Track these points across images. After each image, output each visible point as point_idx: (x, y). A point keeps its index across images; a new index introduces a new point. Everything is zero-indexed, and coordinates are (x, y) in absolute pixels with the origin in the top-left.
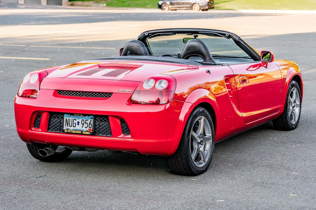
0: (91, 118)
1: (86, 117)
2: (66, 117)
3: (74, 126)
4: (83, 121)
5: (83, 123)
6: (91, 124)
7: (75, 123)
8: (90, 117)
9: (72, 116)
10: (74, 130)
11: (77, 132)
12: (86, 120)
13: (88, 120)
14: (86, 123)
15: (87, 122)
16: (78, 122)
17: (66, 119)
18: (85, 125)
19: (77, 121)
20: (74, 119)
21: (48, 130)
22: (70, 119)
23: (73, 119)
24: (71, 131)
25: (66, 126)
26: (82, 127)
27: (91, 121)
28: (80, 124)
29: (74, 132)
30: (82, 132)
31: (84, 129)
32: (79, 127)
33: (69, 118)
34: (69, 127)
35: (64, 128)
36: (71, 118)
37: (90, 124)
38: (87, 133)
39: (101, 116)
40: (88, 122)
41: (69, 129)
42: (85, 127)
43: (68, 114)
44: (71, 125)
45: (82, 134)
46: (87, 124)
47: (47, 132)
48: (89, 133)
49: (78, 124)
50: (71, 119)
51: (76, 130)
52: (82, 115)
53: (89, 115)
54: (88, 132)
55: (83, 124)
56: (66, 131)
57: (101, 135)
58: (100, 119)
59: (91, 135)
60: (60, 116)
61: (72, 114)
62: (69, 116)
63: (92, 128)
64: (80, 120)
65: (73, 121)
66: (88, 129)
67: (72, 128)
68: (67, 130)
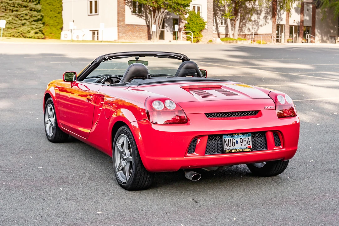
1: (244, 135)
3: (234, 145)
4: (241, 139)
5: (241, 141)
7: (234, 143)
8: (248, 135)
9: (230, 136)
10: (234, 149)
11: (238, 150)
12: (244, 138)
13: (246, 138)
14: (244, 141)
15: (245, 139)
16: (237, 141)
18: (244, 143)
19: (236, 139)
20: (233, 139)
21: (206, 153)
23: (232, 139)
24: (232, 151)
25: (225, 147)
26: (241, 145)
28: (239, 142)
29: (235, 151)
30: (242, 149)
31: (244, 147)
32: (238, 146)
35: (225, 149)
37: (248, 141)
38: (248, 150)
39: (256, 133)
40: (246, 140)
42: (244, 145)
43: (227, 135)
44: (230, 145)
45: (243, 152)
47: (205, 155)
48: (250, 150)
49: (237, 143)
50: (229, 139)
51: (236, 149)
52: (241, 133)
53: (247, 133)
55: (242, 142)
56: (227, 151)
57: (257, 150)
58: (256, 135)
59: (252, 151)
60: (217, 138)
61: (231, 135)
62: (227, 136)
63: (251, 145)
64: (238, 139)
65: (232, 141)
66: (247, 146)
67: (231, 148)
68: (228, 150)
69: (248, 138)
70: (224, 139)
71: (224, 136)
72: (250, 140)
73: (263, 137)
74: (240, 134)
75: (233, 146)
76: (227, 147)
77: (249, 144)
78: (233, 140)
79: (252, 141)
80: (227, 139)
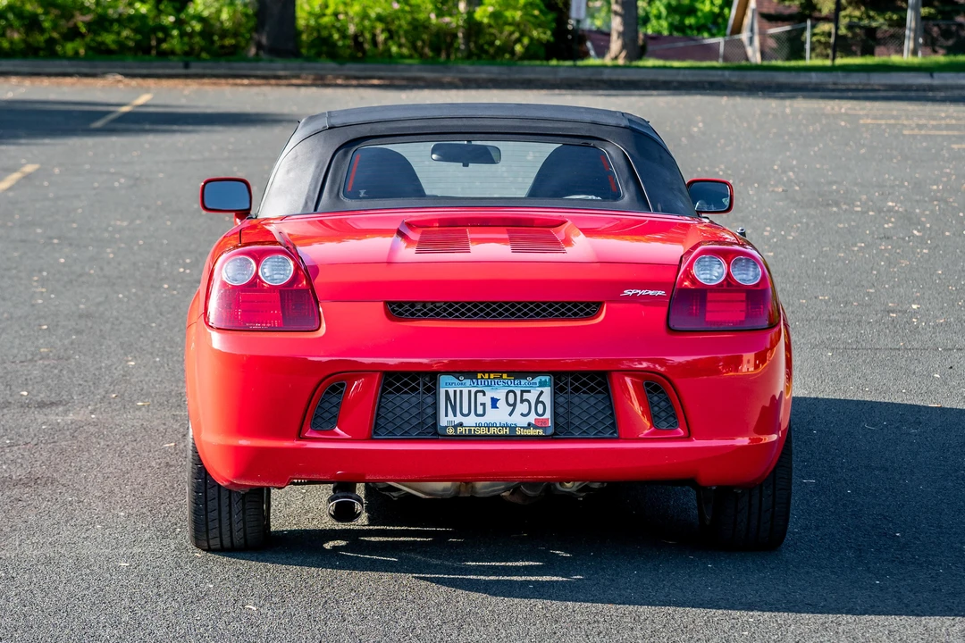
0: (542, 384)
1: (523, 382)
2: (448, 387)
3: (480, 411)
4: (511, 395)
5: (511, 401)
6: (542, 402)
7: (481, 404)
8: (537, 380)
9: (468, 382)
10: (479, 426)
11: (492, 431)
12: (522, 392)
13: (529, 391)
14: (522, 401)
15: (526, 396)
16: (492, 398)
17: (447, 392)
18: (522, 408)
19: (490, 394)
20: (477, 392)
21: (375, 433)
22: (461, 391)
23: (474, 390)
24: (470, 430)
25: (446, 415)
26: (510, 415)
27: (542, 392)
28: (501, 403)
29: (483, 431)
30: (513, 428)
31: (518, 420)
32: (499, 417)
33: (458, 390)
34: (459, 419)
35: (443, 421)
36: (465, 388)
37: (538, 402)
38: (532, 432)
39: (576, 375)
40: (532, 397)
41: (461, 425)
42: (522, 414)
43: (456, 374)
44: (465, 411)
45: (512, 436)
46: (526, 403)
47: (371, 440)
48: (541, 432)
49: (494, 406)
50: (465, 391)
51: (488, 427)
52: (510, 374)
53: (535, 374)
54: (536, 427)
55: (514, 405)
56: (451, 431)
57: (577, 435)
58: (572, 384)
59: (550, 437)
60: (418, 384)
61: (471, 375)
62: (457, 381)
63: (548, 415)
64: (500, 394)
65: (473, 398)
66: (532, 418)
67: (471, 421)
68: (455, 427)
69: (540, 392)
70: (442, 391)
71: (444, 379)
72: (546, 398)
73: (600, 392)
74: (505, 376)
75: (477, 415)
76: (455, 416)
77: (540, 412)
78: (480, 395)
79: (555, 404)
80: (455, 392)
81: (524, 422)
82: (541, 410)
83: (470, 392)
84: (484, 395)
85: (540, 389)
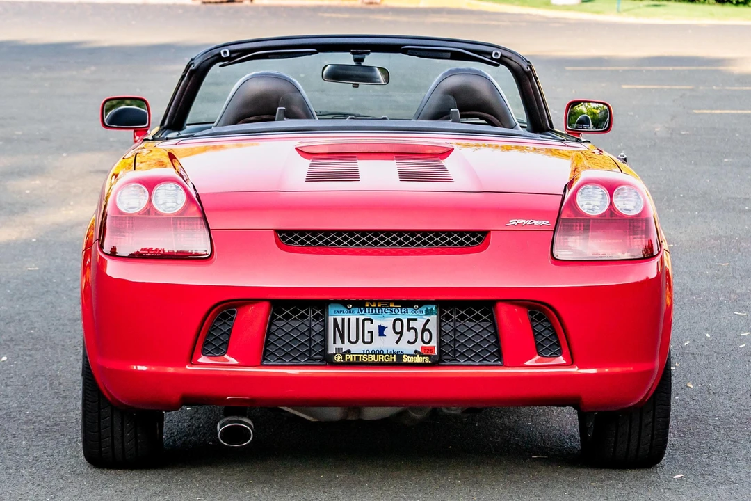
0: (428, 313)
1: (410, 310)
2: (336, 315)
3: (367, 338)
4: (398, 323)
5: (398, 329)
6: (428, 330)
7: (369, 332)
8: (423, 309)
9: (356, 310)
10: (366, 353)
11: (380, 358)
12: (409, 320)
13: (416, 320)
14: (409, 329)
15: (412, 324)
16: (380, 326)
17: (335, 320)
18: (409, 336)
19: (378, 322)
20: (364, 320)
21: (265, 359)
22: (349, 319)
23: (361, 318)
24: (357, 358)
25: (335, 343)
26: (397, 342)
27: (428, 321)
28: (389, 331)
29: (371, 359)
30: (399, 356)
31: (405, 348)
32: (386, 343)
33: (346, 318)
34: (347, 346)
35: (332, 349)
36: (355, 316)
37: (424, 330)
38: (419, 359)
39: (461, 304)
40: (418, 325)
41: (349, 352)
42: (409, 342)
43: (344, 303)
44: (353, 338)
45: (399, 363)
46: (413, 331)
47: (262, 365)
48: (427, 360)
50: (353, 319)
51: (375, 354)
52: (397, 303)
53: (421, 304)
54: (421, 355)
55: (401, 333)
56: (338, 359)
57: (462, 362)
58: (458, 312)
59: (435, 363)
60: (307, 312)
61: (359, 304)
62: (345, 310)
63: (434, 343)
64: (388, 322)
65: (360, 326)
66: (419, 346)
67: (358, 348)
68: (343, 355)
69: (427, 320)
70: (331, 319)
71: (331, 309)
72: (433, 326)
73: (485, 320)
75: (364, 342)
76: (343, 343)
77: (426, 339)
78: (367, 323)
79: (441, 333)
80: (343, 319)
81: (410, 349)
82: (426, 338)
83: (357, 319)
84: (372, 322)
85: (427, 317)
